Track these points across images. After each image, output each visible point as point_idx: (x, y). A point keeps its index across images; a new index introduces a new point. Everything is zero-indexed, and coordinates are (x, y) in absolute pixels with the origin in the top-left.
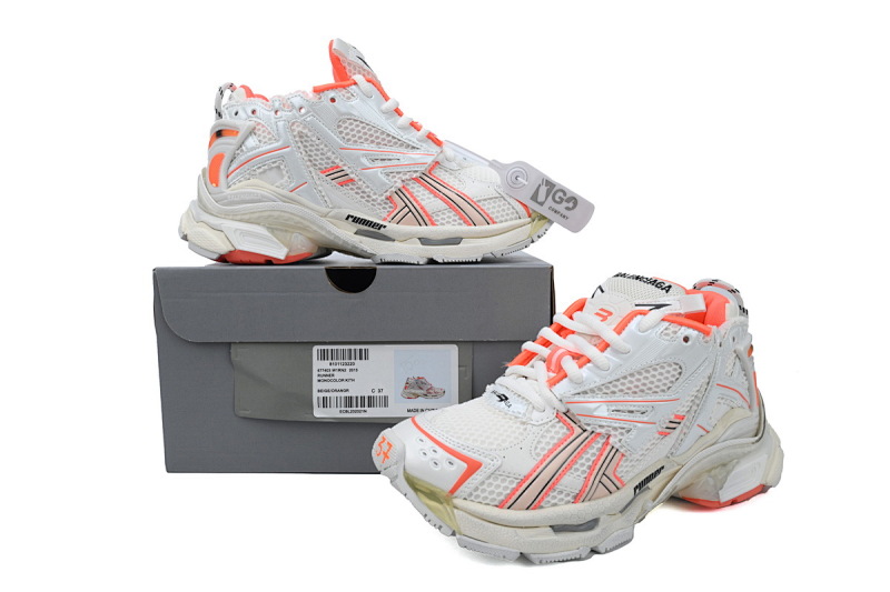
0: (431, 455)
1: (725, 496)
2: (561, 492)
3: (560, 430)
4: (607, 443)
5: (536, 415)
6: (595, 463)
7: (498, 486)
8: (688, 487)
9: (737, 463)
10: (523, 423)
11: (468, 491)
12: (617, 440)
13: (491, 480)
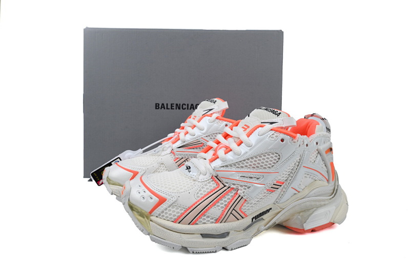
0: (142, 193)
1: (308, 226)
2: (208, 217)
3: (213, 185)
4: (237, 194)
5: (201, 177)
6: (229, 203)
7: (174, 211)
8: (287, 220)
9: (315, 210)
10: (194, 180)
11: (159, 213)
12: (242, 192)
13: (170, 208)
